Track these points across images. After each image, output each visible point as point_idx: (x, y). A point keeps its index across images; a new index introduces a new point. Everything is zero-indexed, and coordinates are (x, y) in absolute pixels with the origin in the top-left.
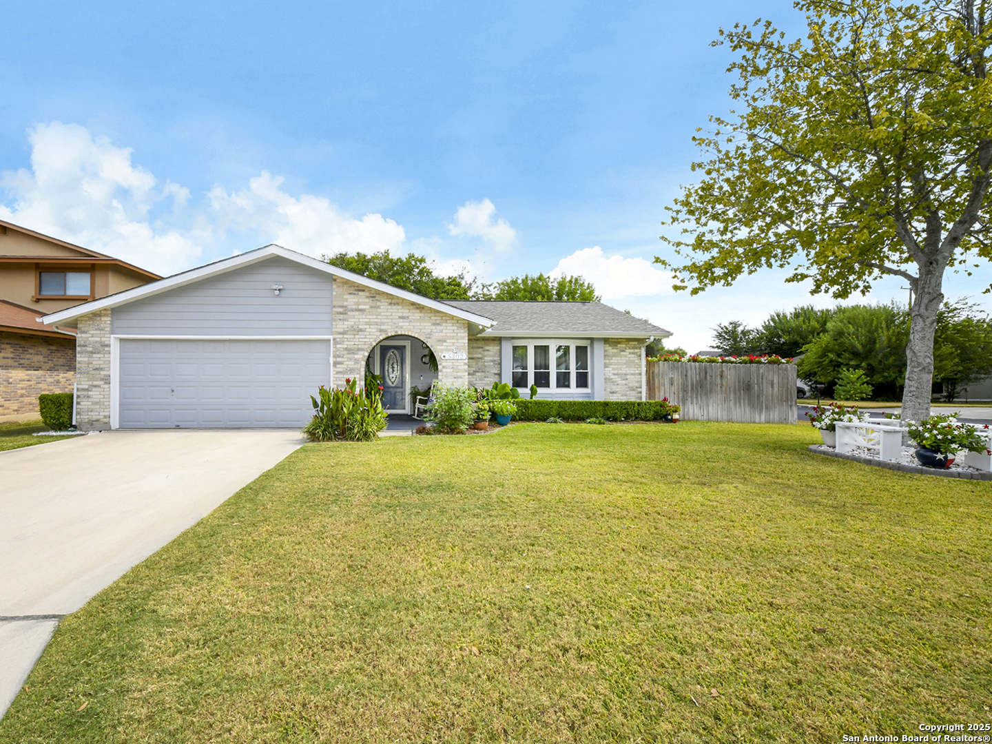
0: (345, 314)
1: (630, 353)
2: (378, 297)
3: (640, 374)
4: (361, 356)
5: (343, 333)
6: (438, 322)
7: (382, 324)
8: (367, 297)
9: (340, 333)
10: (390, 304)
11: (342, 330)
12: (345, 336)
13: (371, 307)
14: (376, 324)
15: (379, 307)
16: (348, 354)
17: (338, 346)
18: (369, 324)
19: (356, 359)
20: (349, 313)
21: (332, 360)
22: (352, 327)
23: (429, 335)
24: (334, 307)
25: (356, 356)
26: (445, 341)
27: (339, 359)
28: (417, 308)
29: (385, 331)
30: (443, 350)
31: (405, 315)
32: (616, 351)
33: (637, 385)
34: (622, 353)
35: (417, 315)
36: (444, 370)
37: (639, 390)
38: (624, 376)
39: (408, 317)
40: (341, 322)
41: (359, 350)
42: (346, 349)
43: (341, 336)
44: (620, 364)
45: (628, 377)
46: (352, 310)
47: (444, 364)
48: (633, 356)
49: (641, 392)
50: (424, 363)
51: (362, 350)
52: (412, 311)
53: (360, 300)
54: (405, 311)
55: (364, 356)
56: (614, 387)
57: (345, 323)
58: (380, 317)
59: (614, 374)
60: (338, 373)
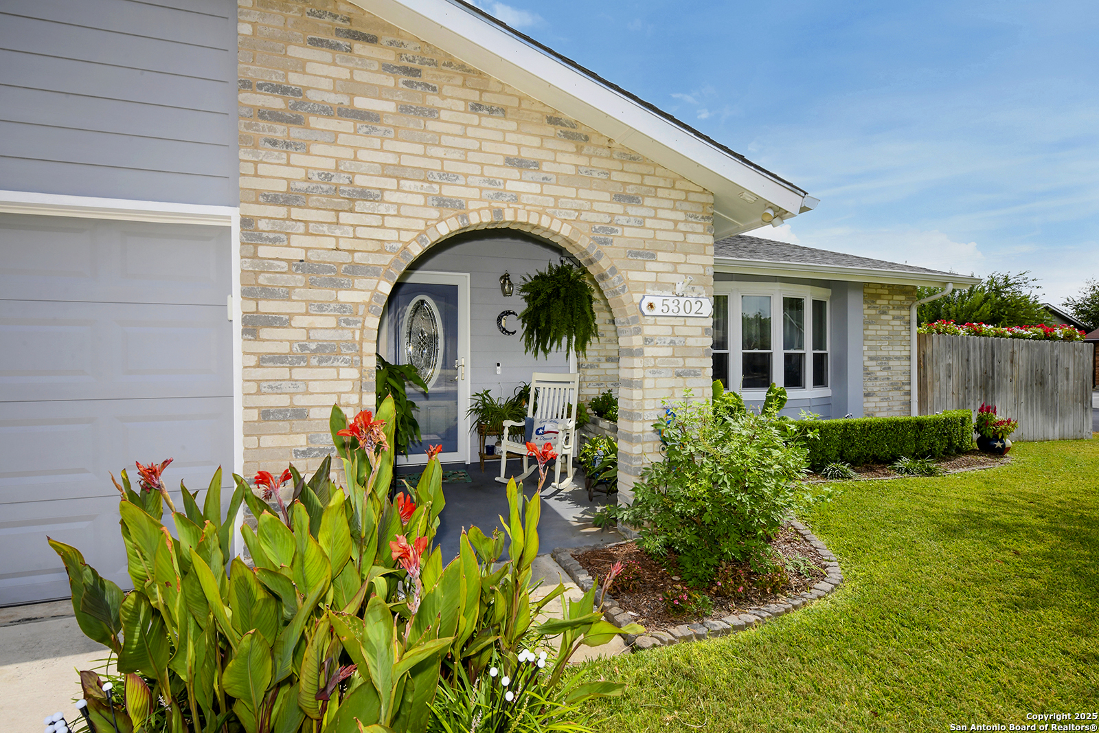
0: (297, 121)
1: (894, 318)
2: (428, 75)
3: (909, 358)
4: (363, 297)
5: (289, 199)
6: (630, 190)
7: (448, 177)
8: (387, 68)
9: (273, 199)
10: (476, 107)
11: (281, 187)
12: (296, 213)
13: (404, 109)
14: (424, 176)
15: (432, 113)
16: (311, 285)
17: (264, 251)
18: (397, 172)
19: (342, 307)
20: (317, 122)
21: (236, 308)
22: (327, 177)
23: (606, 232)
24: (246, 85)
25: (345, 296)
26: (652, 257)
27: (267, 307)
28: (568, 136)
29: (458, 205)
30: (645, 284)
31: (526, 154)
32: (873, 312)
33: (903, 378)
34: (884, 317)
35: (567, 160)
36: (649, 351)
37: (907, 388)
38: (884, 362)
39: (537, 165)
40: (277, 155)
41: (355, 270)
42: (301, 265)
43: (280, 211)
44: (880, 338)
45: (891, 363)
46: (326, 111)
47: (648, 331)
48: (897, 322)
49: (909, 393)
50: (504, 331)
51: (371, 271)
52: (550, 144)
53: (360, 76)
54: (529, 144)
55: (375, 295)
56: (870, 383)
57: (296, 158)
58: (439, 152)
59: (871, 359)
60: (264, 360)
